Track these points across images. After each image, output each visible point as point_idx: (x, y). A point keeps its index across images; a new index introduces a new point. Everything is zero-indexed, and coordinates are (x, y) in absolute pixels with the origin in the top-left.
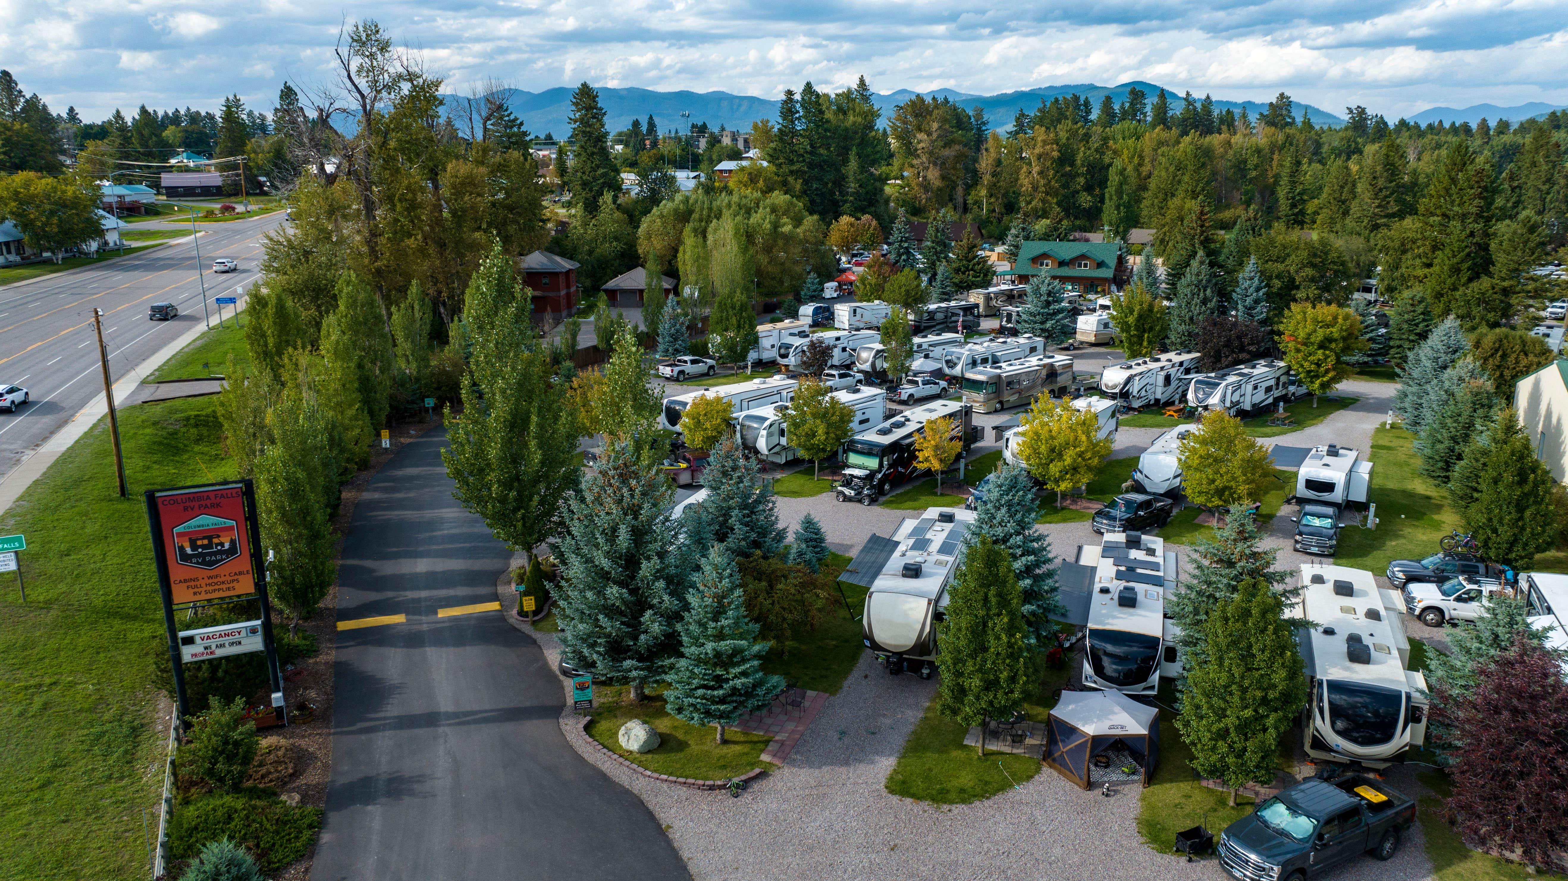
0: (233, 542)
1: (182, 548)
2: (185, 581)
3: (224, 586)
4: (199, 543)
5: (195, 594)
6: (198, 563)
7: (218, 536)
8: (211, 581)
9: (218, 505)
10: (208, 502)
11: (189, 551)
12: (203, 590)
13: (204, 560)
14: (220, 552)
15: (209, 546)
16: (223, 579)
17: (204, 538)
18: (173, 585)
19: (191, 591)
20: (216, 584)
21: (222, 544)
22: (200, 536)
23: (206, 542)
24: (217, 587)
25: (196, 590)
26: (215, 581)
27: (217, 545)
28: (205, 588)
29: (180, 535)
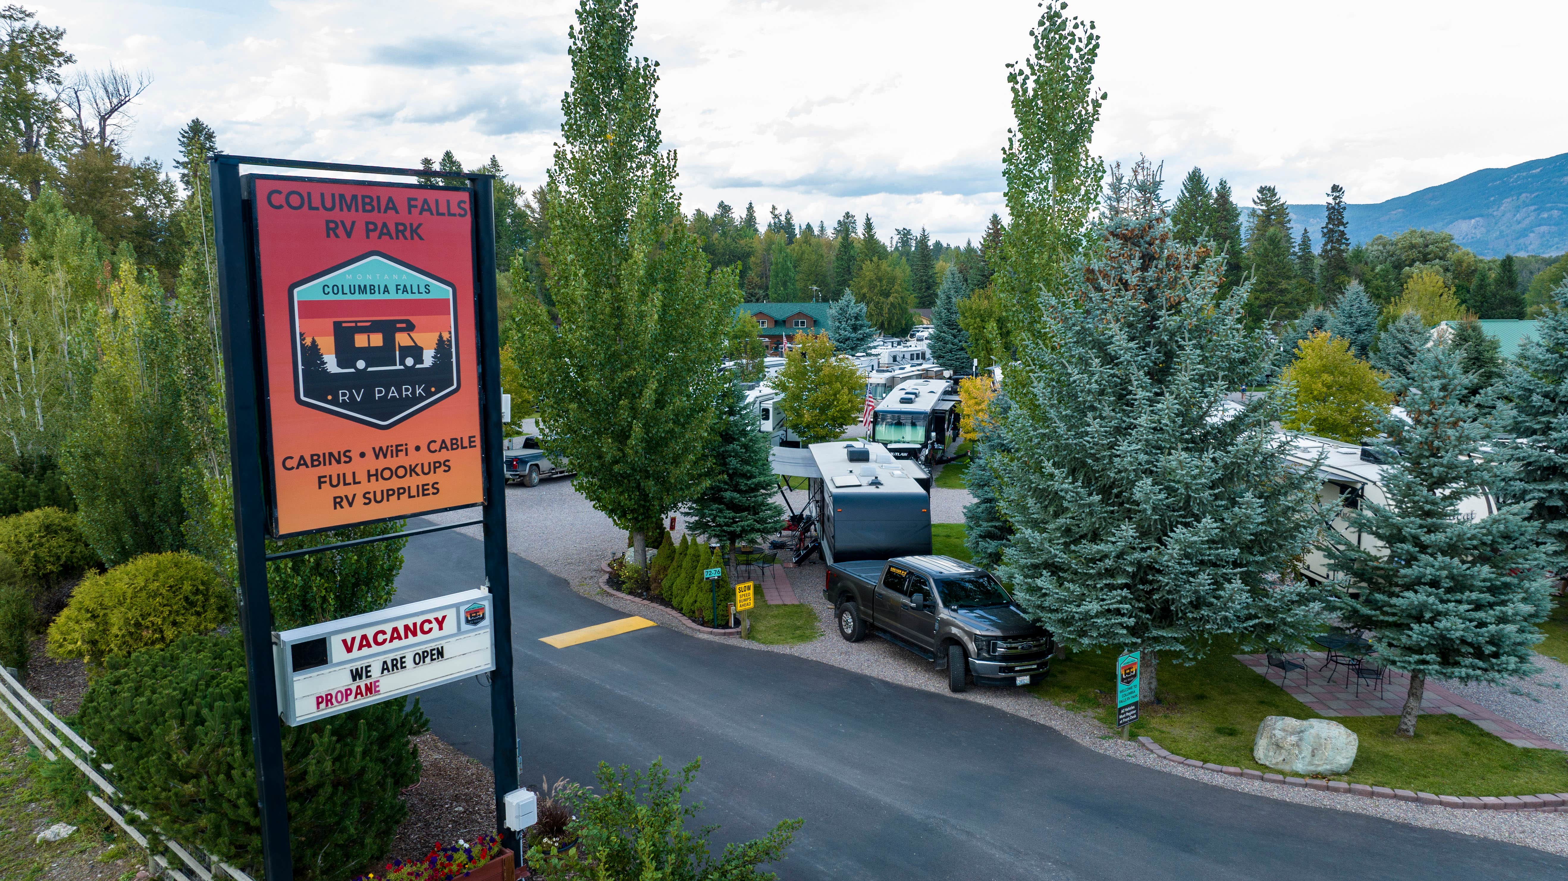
0: (442, 348)
1: (312, 354)
2: (316, 460)
3: (412, 482)
4: (361, 341)
5: (337, 502)
6: (351, 405)
7: (410, 327)
8: (382, 463)
9: (409, 233)
10: (387, 218)
11: (331, 364)
12: (359, 490)
13: (369, 395)
14: (411, 376)
15: (384, 354)
16: (413, 458)
17: (375, 327)
18: (281, 476)
19: (329, 494)
20: (394, 473)
21: (416, 352)
22: (365, 319)
23: (377, 340)
24: (395, 483)
25: (341, 491)
26: (392, 462)
27: (406, 351)
28: (366, 486)
29: (311, 309)
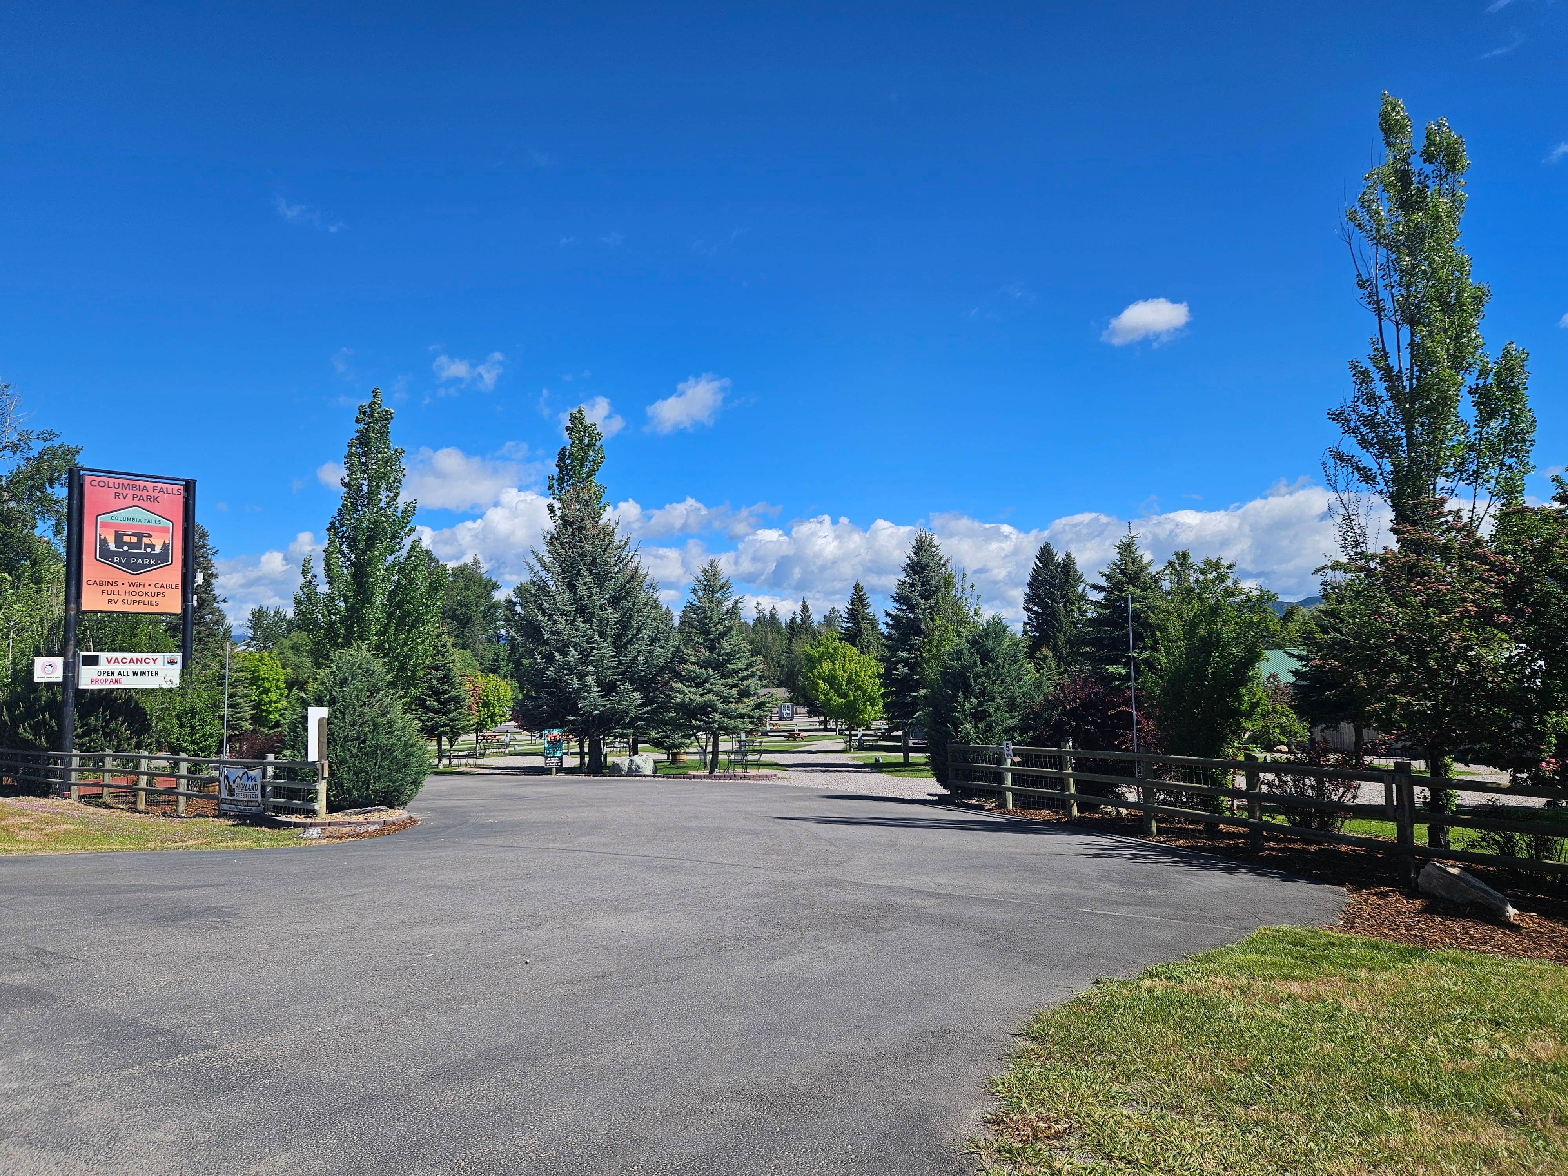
0: (165, 546)
1: (104, 542)
2: (101, 583)
3: (146, 599)
4: (126, 539)
5: (110, 601)
6: (120, 563)
7: (150, 536)
8: (132, 589)
9: (155, 499)
10: (145, 494)
11: (112, 547)
12: (120, 598)
13: (128, 561)
14: (149, 556)
15: (138, 545)
16: (147, 589)
17: (133, 534)
18: (84, 586)
19: (106, 597)
20: (137, 594)
21: (152, 547)
22: (129, 531)
23: (134, 539)
24: (137, 598)
25: (112, 597)
26: (137, 590)
27: (147, 545)
28: (123, 597)
29: (105, 525)
